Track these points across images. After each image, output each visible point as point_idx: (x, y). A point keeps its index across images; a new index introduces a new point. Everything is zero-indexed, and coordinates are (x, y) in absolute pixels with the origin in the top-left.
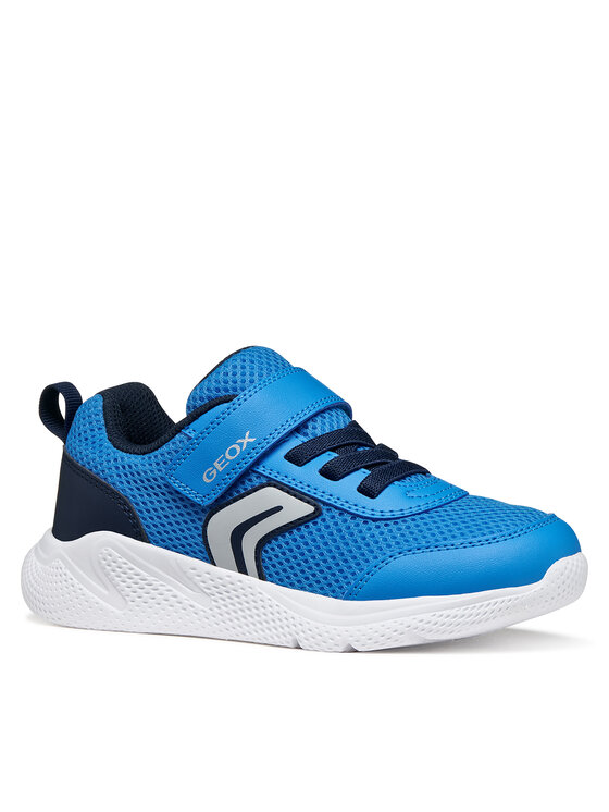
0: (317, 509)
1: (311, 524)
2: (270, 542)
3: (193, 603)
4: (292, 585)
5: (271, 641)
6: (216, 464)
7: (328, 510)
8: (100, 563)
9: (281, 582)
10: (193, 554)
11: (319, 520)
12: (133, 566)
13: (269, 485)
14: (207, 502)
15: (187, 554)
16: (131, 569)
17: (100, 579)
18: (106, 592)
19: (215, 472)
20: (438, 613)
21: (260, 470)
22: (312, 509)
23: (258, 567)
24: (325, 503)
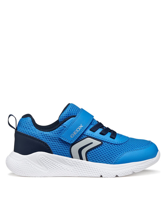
0: (102, 143)
1: (101, 146)
2: (89, 152)
3: (67, 168)
4: (96, 162)
5: (93, 176)
6: (74, 133)
7: (104, 143)
8: (40, 160)
9: (93, 161)
10: (67, 156)
11: (102, 145)
12: (49, 160)
13: (88, 137)
14: (72, 142)
15: (64, 156)
16: (49, 161)
17: (39, 164)
18: (41, 167)
19: (74, 135)
20: (138, 166)
21: (85, 134)
22: (101, 143)
23: (86, 158)
24: (104, 141)
